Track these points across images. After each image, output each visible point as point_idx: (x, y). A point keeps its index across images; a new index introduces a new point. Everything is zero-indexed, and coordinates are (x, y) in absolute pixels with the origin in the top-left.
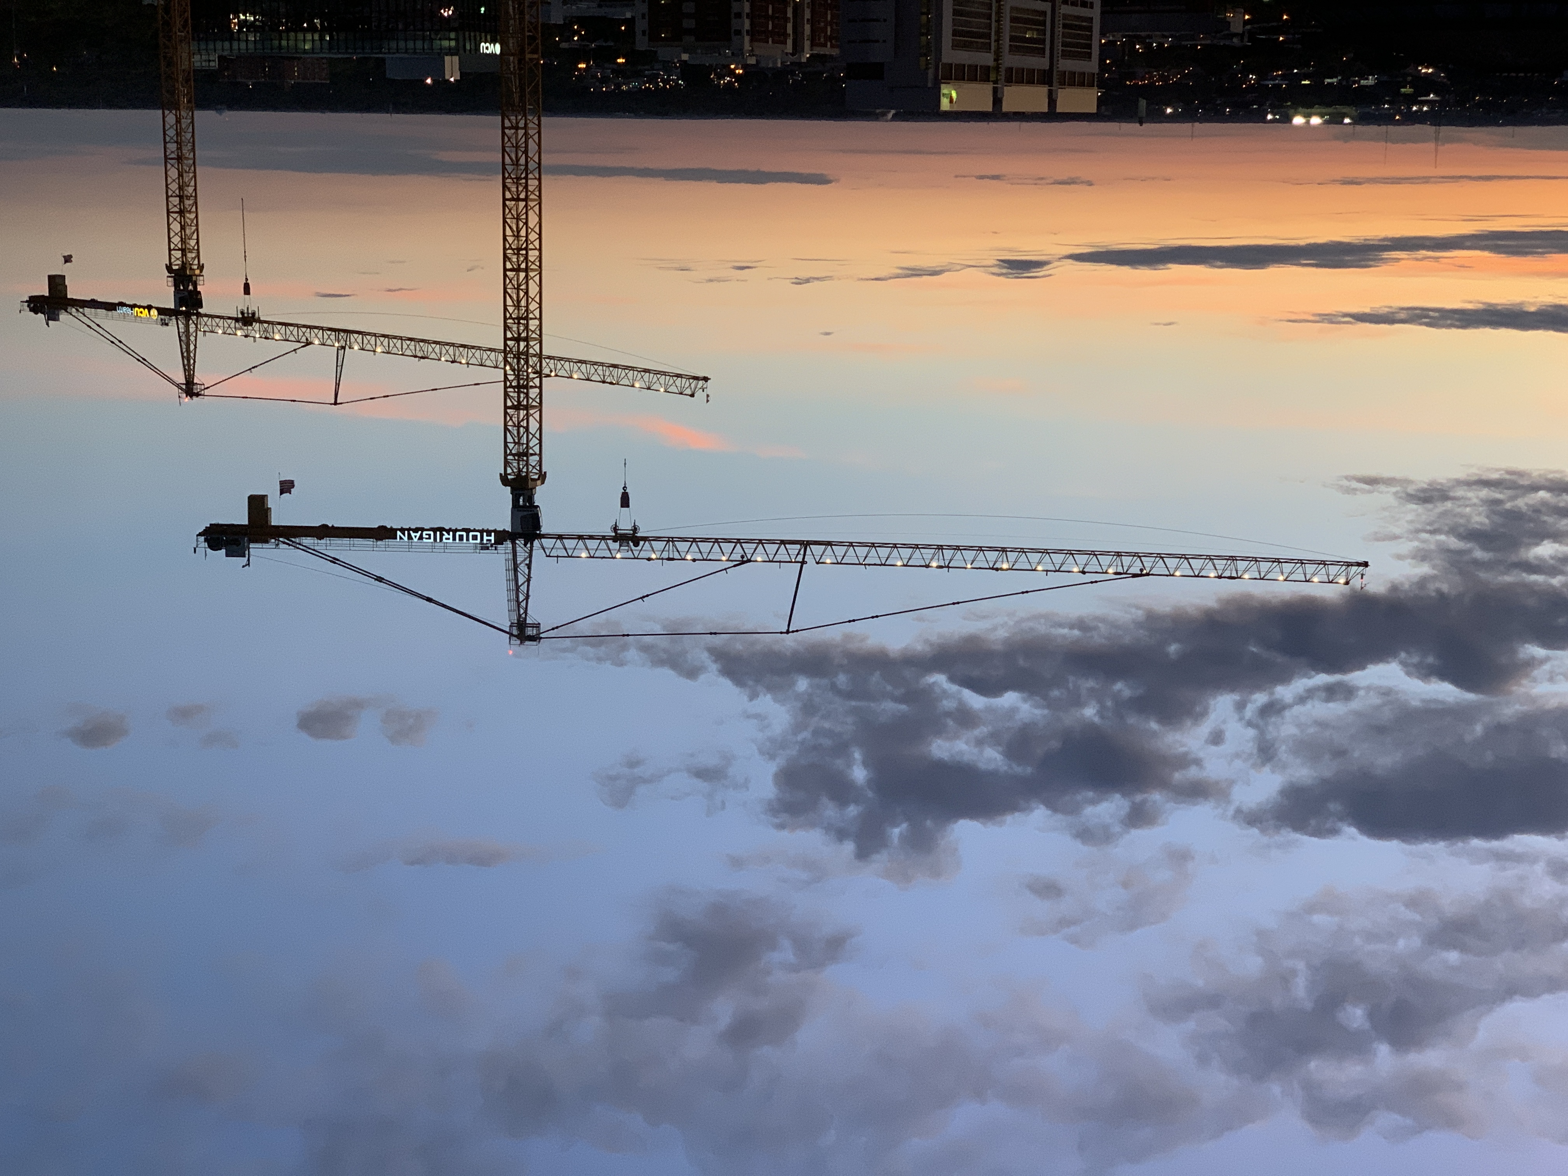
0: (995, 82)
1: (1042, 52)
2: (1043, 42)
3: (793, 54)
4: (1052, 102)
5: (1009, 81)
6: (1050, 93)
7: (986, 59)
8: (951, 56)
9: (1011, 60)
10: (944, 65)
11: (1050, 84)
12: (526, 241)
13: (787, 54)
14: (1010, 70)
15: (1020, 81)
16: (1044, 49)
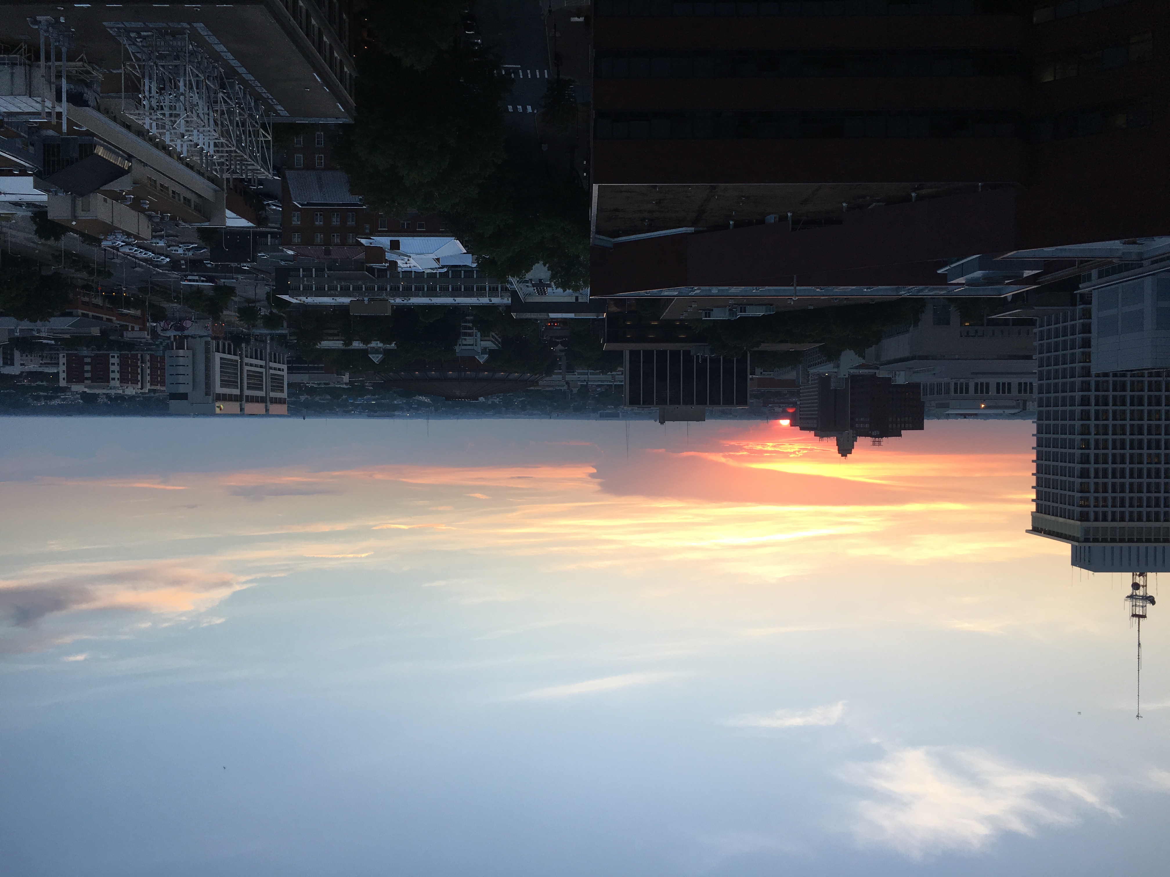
0: (241, 401)
1: (261, 389)
2: (262, 385)
3: (142, 389)
4: (267, 410)
5: (247, 401)
6: (266, 406)
7: (236, 392)
8: (219, 390)
9: (247, 392)
10: (216, 394)
11: (266, 402)
13: (138, 389)
14: (247, 397)
15: (252, 401)
16: (262, 388)
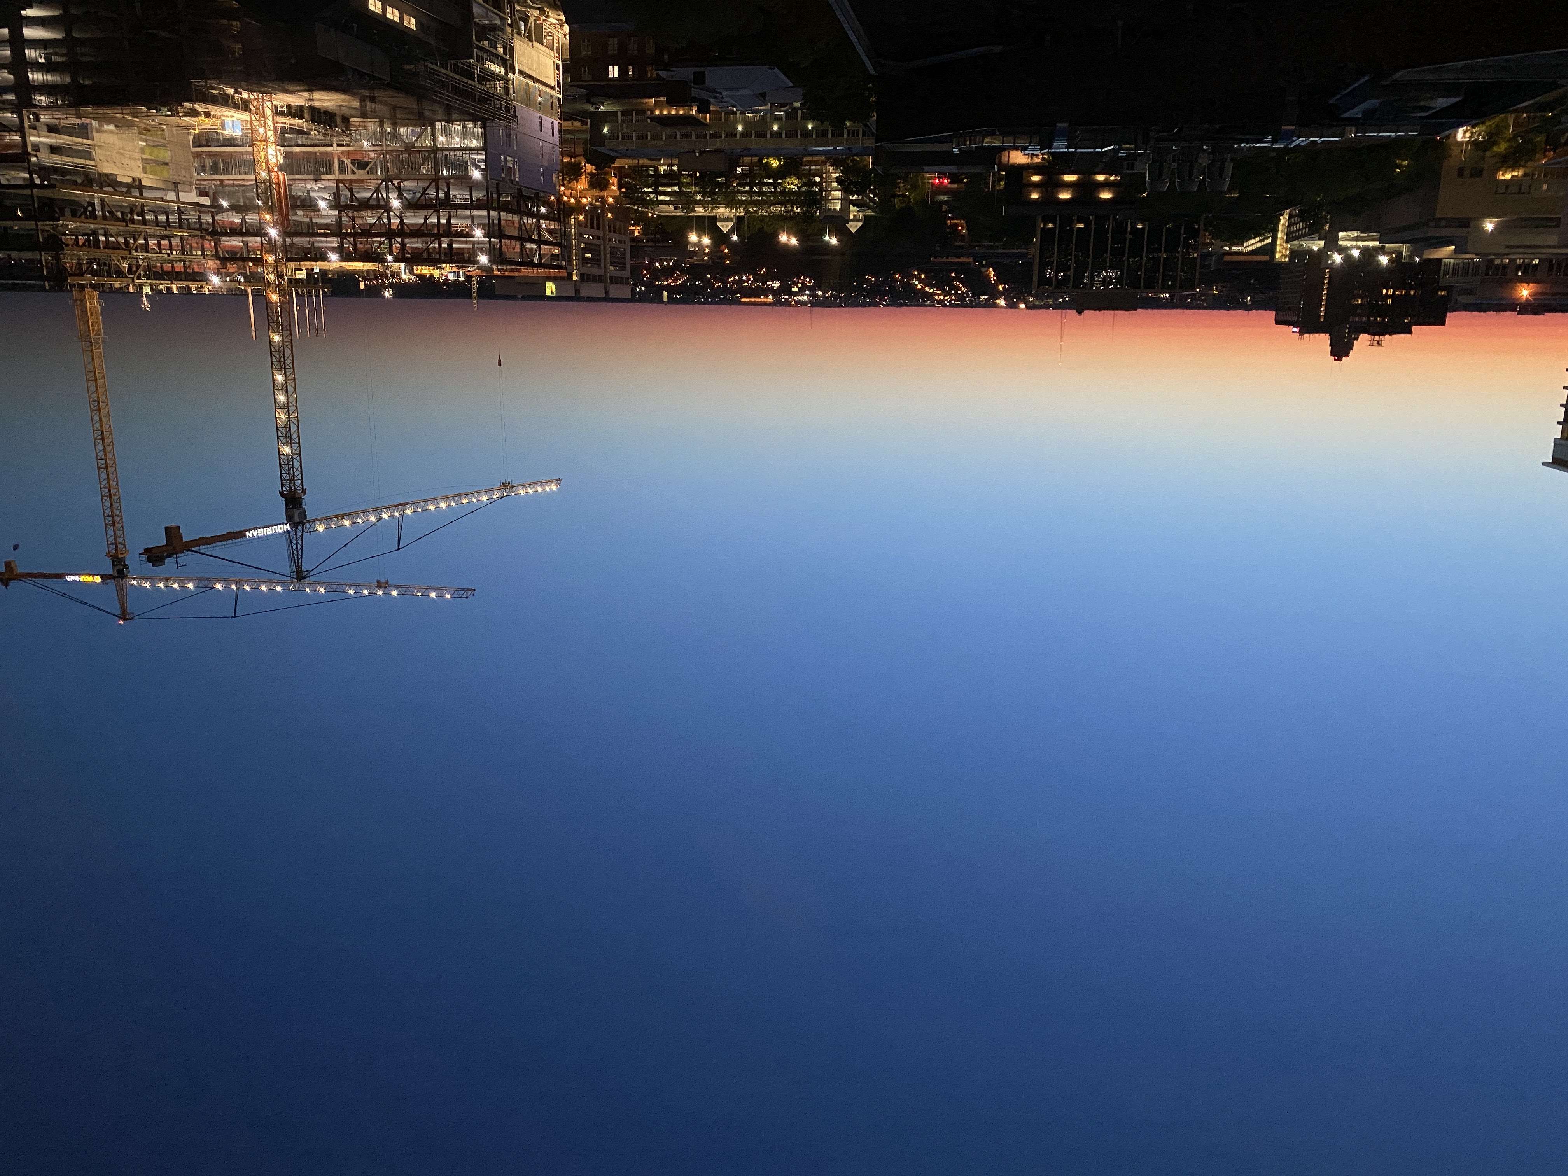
2: (600, 261)
4: (607, 293)
5: (583, 280)
6: (605, 287)
9: (583, 270)
11: (605, 282)
12: (284, 364)
14: (583, 275)
15: (588, 280)
16: (600, 264)
